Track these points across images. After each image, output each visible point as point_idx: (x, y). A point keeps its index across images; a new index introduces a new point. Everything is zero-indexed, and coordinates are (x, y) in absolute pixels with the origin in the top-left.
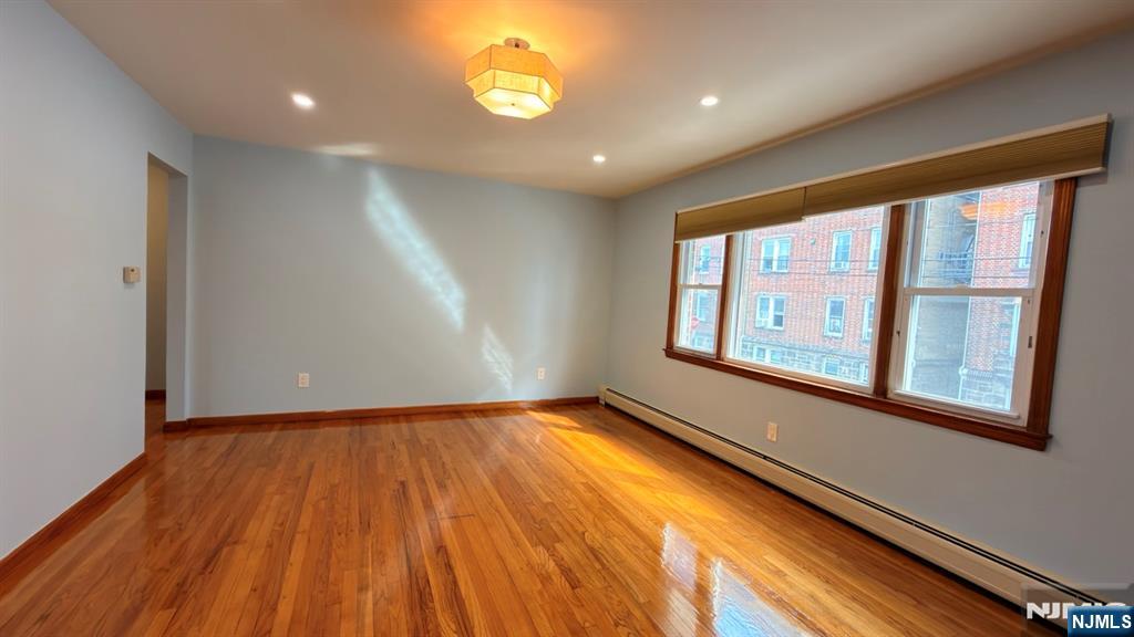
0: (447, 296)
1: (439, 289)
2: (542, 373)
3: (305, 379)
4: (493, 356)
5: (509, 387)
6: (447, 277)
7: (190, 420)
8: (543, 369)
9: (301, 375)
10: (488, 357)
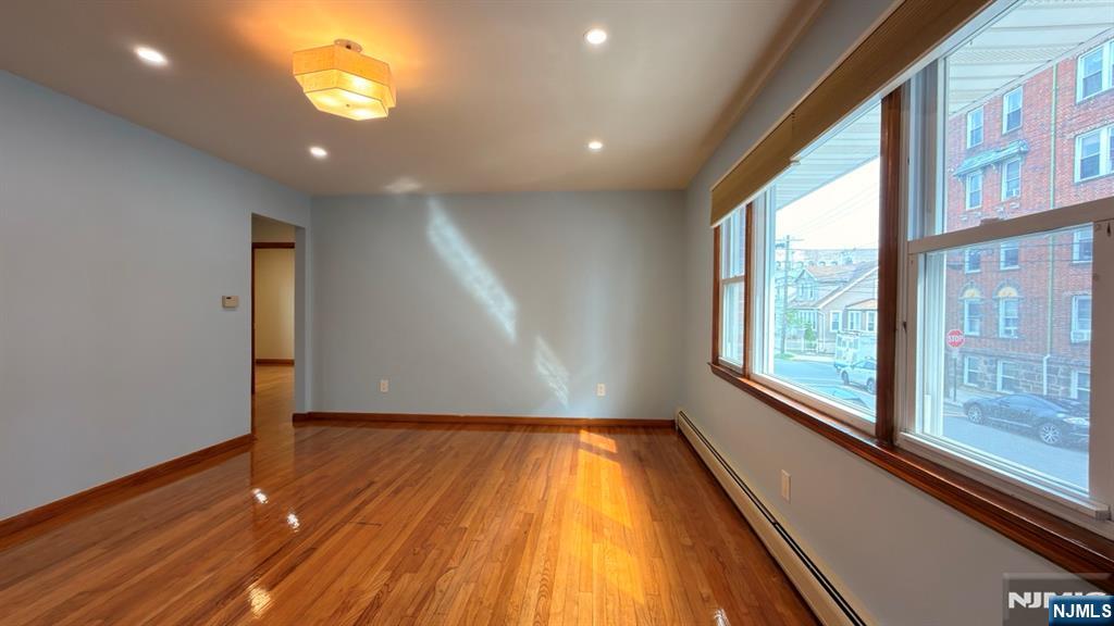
0: (501, 309)
1: (492, 302)
2: (602, 391)
3: (384, 385)
4: (547, 369)
5: (565, 402)
6: (499, 290)
7: (310, 414)
8: (603, 385)
9: (382, 381)
10: (541, 370)
